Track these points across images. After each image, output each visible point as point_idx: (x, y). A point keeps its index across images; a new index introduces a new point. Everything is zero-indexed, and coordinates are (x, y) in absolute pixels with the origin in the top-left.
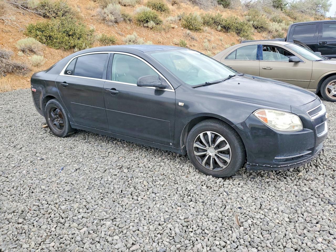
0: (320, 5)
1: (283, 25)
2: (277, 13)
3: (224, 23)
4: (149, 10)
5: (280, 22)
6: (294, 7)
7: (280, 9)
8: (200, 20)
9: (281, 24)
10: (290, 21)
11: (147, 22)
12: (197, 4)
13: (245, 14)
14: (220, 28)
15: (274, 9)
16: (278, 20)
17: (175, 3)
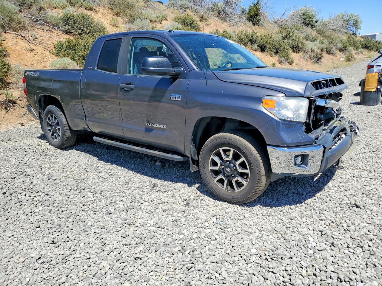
0: (351, 23)
1: (317, 43)
2: (308, 30)
3: (260, 42)
4: (180, 26)
5: (313, 40)
6: (324, 25)
7: (310, 27)
9: (315, 43)
10: (323, 39)
12: (225, 21)
13: (276, 32)
14: (255, 46)
15: (304, 27)
16: (311, 38)
17: (202, 19)
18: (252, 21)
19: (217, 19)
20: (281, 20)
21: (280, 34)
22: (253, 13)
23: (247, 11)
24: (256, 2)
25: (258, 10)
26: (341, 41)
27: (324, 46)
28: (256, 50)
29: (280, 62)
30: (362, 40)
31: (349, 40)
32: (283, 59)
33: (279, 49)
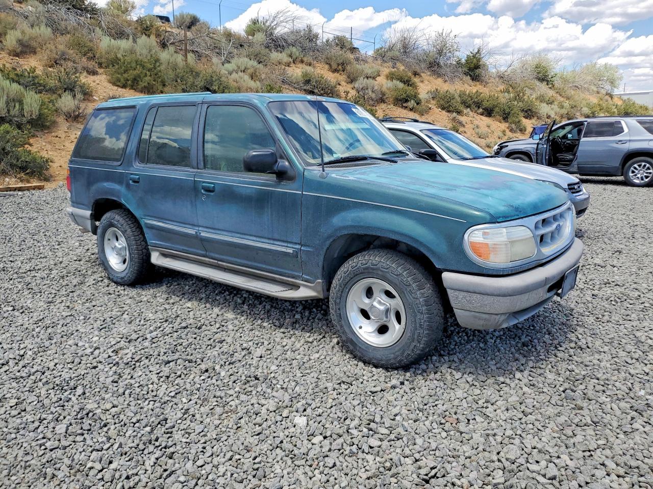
0: (605, 78)
1: (555, 107)
2: (543, 88)
3: (486, 104)
4: (401, 85)
5: (550, 102)
6: (565, 80)
7: (545, 83)
8: (459, 100)
9: (553, 106)
10: (563, 101)
11: (407, 101)
12: (439, 75)
13: (501, 90)
14: (481, 110)
15: (538, 83)
16: (547, 100)
17: (416, 74)
18: (471, 76)
19: (429, 73)
20: (506, 74)
21: (506, 94)
22: (472, 66)
23: (463, 61)
24: (476, 51)
25: (479, 60)
26: (588, 105)
27: (564, 111)
28: (482, 114)
29: (511, 130)
30: (620, 103)
31: (601, 102)
32: (513, 126)
33: (509, 114)
